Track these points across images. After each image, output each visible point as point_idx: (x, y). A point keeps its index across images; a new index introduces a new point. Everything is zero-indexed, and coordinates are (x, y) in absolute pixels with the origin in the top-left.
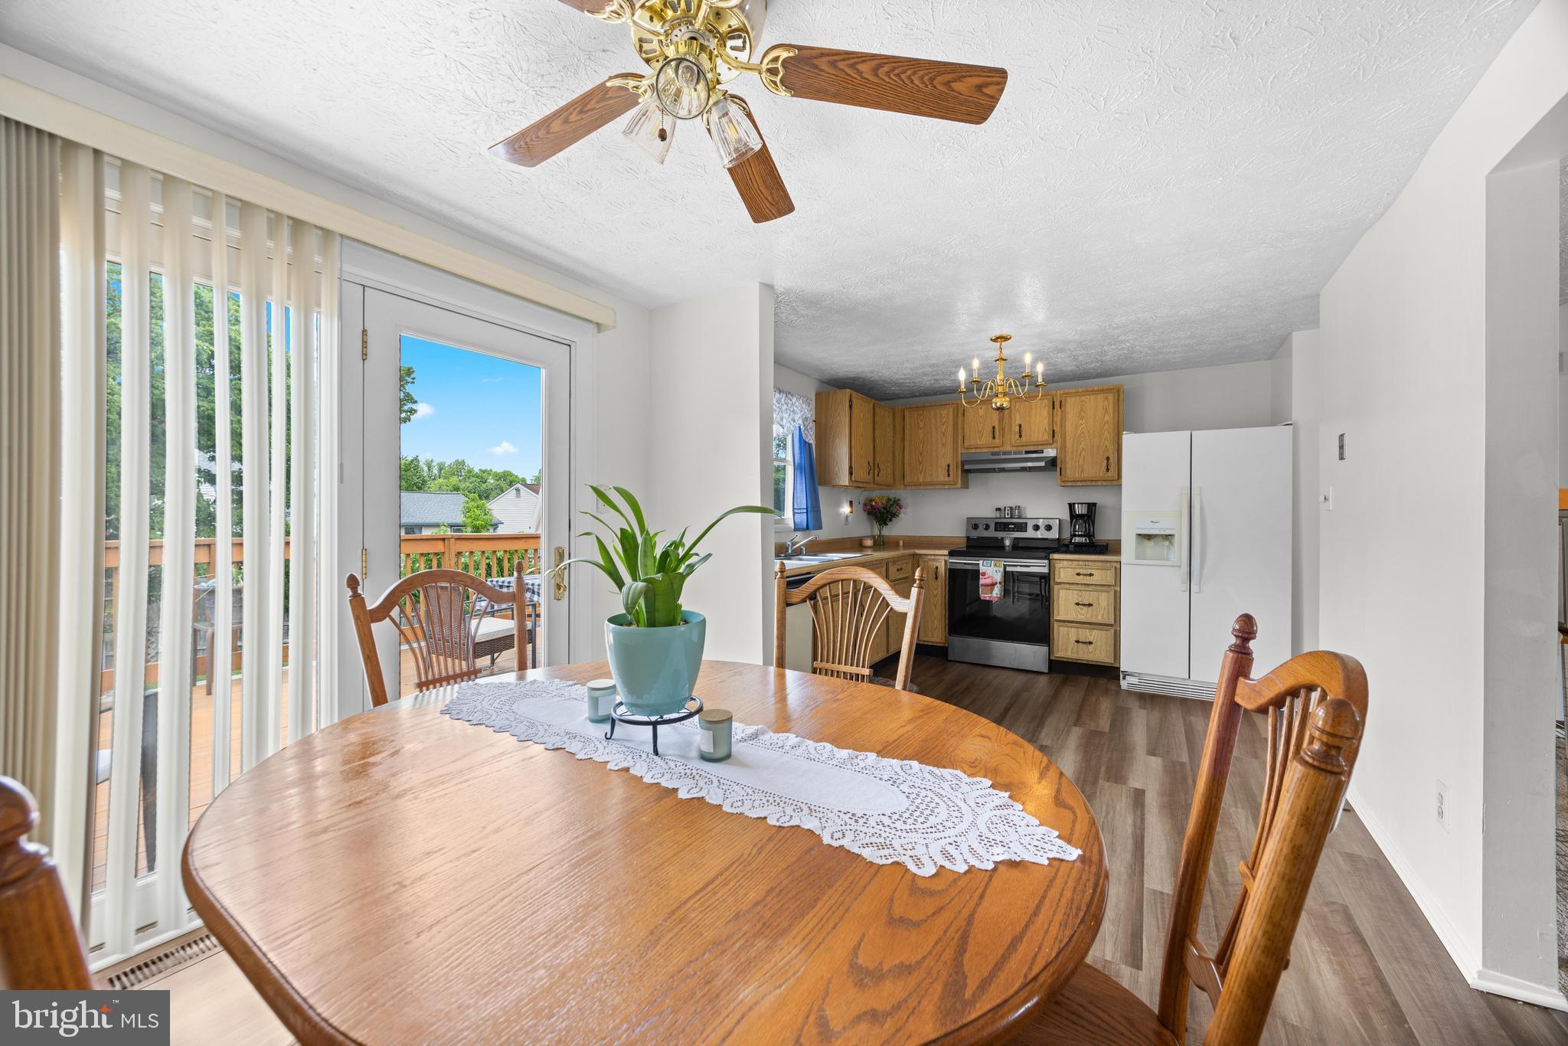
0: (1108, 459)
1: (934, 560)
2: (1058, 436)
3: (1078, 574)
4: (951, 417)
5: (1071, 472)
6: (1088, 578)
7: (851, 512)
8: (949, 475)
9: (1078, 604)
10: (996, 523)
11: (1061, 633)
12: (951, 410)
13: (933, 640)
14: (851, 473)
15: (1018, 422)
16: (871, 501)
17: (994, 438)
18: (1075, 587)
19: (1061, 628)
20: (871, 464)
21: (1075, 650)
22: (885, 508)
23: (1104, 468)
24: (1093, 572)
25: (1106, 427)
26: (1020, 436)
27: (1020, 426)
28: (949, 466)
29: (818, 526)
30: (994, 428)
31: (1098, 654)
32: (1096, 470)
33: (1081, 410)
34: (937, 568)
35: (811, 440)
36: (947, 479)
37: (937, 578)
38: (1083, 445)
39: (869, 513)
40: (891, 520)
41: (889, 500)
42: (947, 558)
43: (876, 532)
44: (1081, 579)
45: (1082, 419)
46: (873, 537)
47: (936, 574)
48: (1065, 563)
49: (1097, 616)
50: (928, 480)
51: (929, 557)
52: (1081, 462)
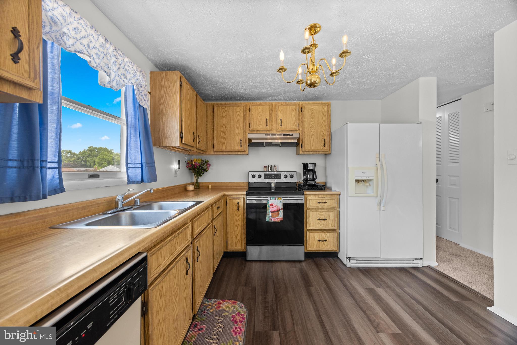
0: (324, 140)
1: (237, 198)
2: (300, 126)
3: (319, 203)
4: (242, 112)
5: (307, 146)
6: (324, 204)
7: (179, 168)
8: (241, 146)
9: (319, 219)
10: (265, 174)
11: (311, 237)
12: (242, 107)
13: (236, 248)
14: (181, 137)
15: (280, 117)
16: (192, 161)
17: (267, 125)
18: (316, 210)
19: (311, 234)
20: (195, 134)
21: (318, 246)
22: (200, 166)
23: (323, 145)
24: (326, 201)
25: (324, 123)
26: (281, 125)
27: (281, 120)
28: (241, 141)
29: (154, 179)
30: (267, 120)
31: (329, 247)
32: (318, 146)
33: (312, 113)
34: (238, 203)
35: (147, 105)
36: (240, 148)
37: (238, 209)
38: (313, 132)
39: (190, 169)
40: (203, 173)
41: (202, 161)
42: (245, 197)
43: (194, 180)
44: (320, 205)
45: (312, 118)
46: (192, 184)
47: (238, 207)
48: (312, 196)
49: (329, 225)
50: (228, 148)
51: (233, 196)
52: (312, 141)
